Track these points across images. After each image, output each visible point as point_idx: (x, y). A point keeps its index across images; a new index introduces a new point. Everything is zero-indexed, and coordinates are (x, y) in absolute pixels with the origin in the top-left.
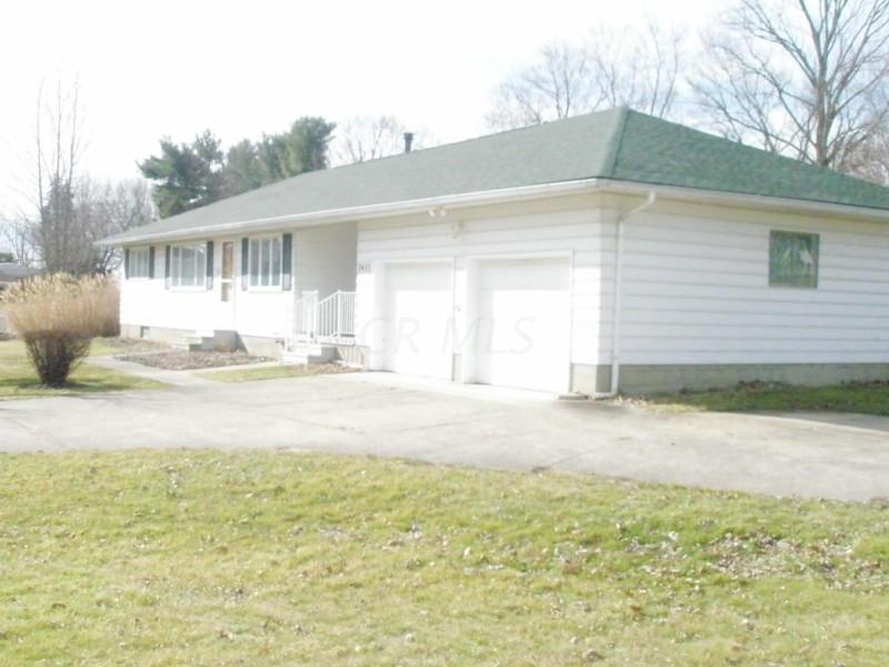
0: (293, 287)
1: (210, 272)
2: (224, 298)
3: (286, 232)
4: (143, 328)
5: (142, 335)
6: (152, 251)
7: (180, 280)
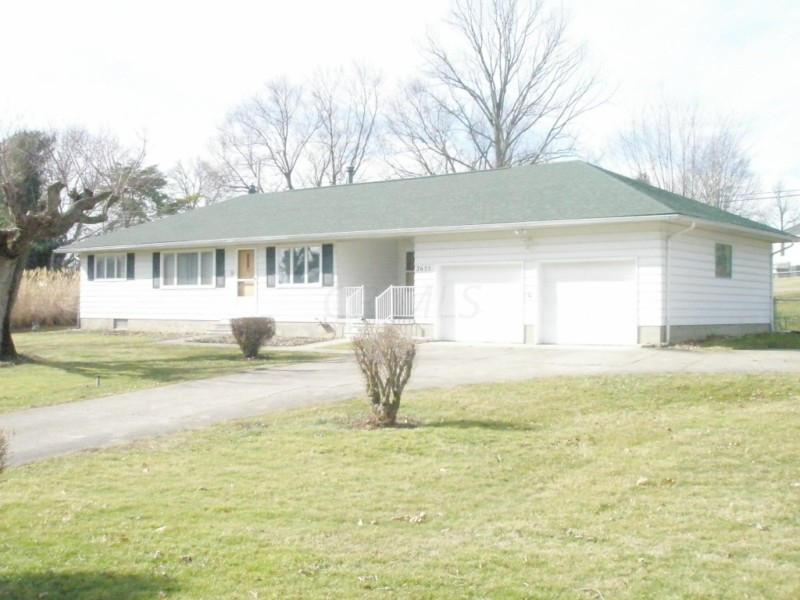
0: (336, 284)
1: (220, 272)
2: (240, 293)
3: (326, 243)
4: (116, 321)
5: (115, 326)
6: (131, 257)
7: (175, 280)
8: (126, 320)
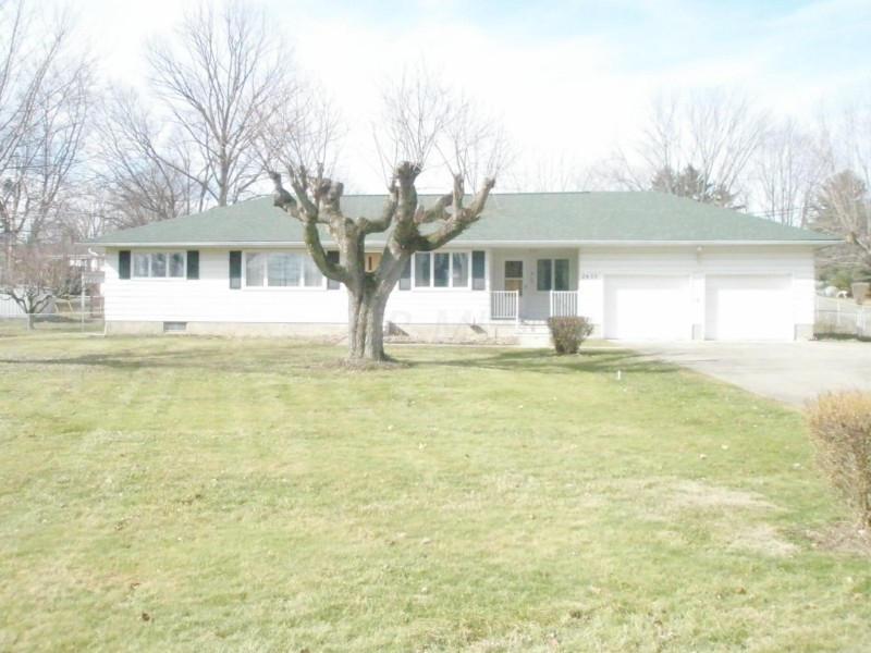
0: (487, 287)
3: (475, 249)
4: (167, 324)
5: (165, 330)
6: (194, 256)
7: (266, 280)
8: (184, 324)
